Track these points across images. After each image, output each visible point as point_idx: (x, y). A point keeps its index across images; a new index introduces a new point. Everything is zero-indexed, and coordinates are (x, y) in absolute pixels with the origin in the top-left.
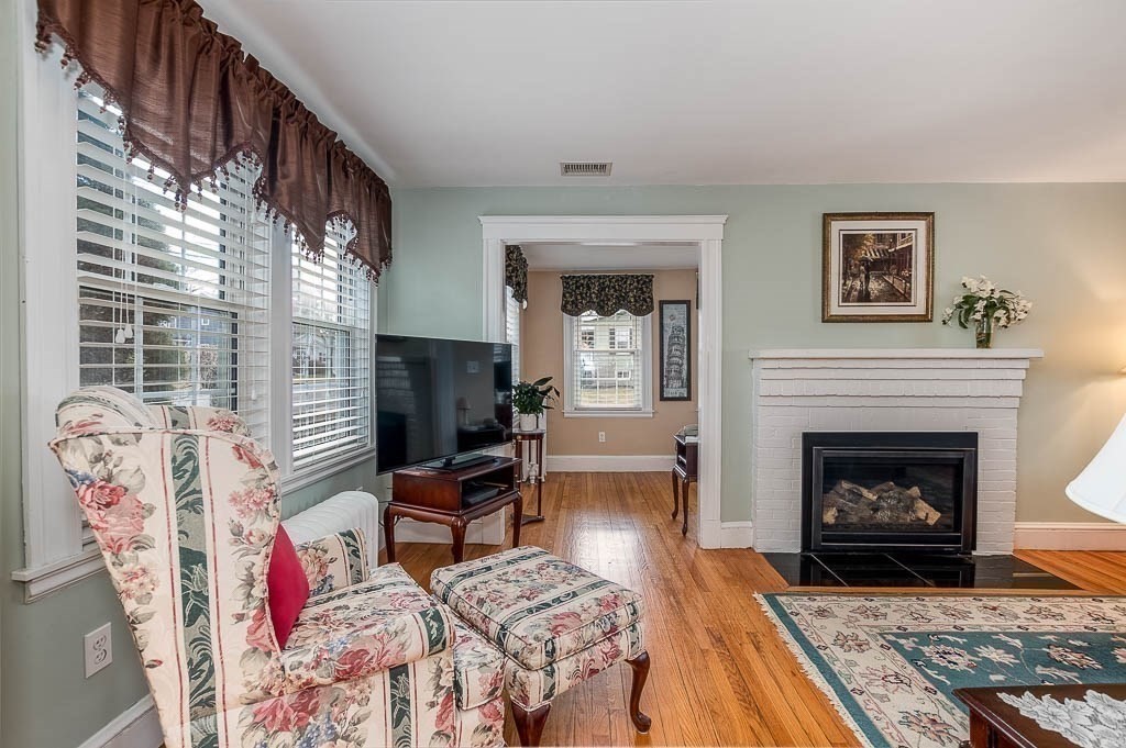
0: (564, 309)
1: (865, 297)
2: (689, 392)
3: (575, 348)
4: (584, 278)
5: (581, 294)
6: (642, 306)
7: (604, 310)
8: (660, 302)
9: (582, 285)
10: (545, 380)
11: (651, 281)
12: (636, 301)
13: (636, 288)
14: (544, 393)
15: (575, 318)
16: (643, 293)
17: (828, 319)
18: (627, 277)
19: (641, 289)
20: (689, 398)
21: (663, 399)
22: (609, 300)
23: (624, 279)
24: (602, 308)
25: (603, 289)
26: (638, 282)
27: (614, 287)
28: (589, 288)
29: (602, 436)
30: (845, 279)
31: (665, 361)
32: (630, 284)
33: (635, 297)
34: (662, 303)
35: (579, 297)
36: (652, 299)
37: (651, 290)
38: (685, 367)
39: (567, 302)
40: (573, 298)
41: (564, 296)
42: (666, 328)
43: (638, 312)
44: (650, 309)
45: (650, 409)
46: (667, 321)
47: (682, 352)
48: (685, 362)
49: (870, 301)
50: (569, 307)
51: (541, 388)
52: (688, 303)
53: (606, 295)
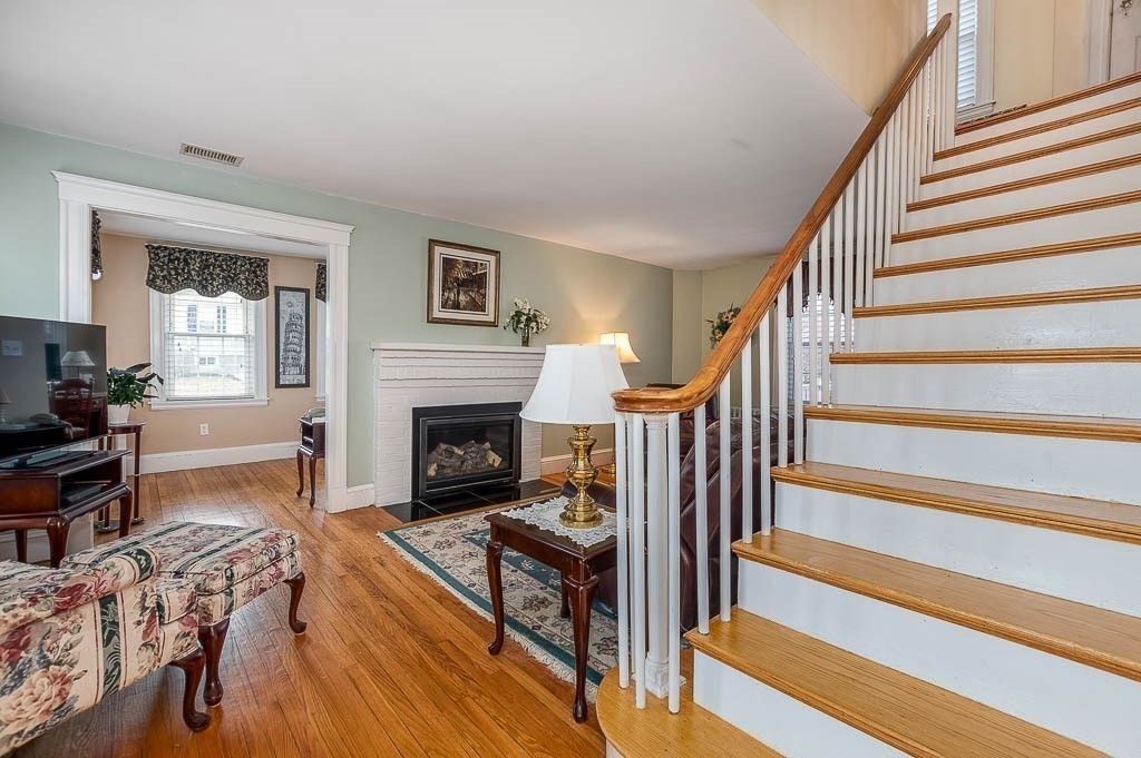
0: (151, 283)
1: (456, 306)
2: (308, 379)
3: (167, 330)
4: (180, 251)
5: (176, 269)
6: (255, 289)
7: (204, 289)
8: (276, 287)
9: (178, 259)
10: (142, 367)
11: (266, 265)
12: (248, 284)
13: (248, 270)
14: (145, 380)
15: (167, 295)
16: (257, 276)
17: (432, 320)
18: (237, 258)
19: (255, 272)
20: (307, 385)
21: (278, 385)
22: (214, 279)
23: (233, 259)
24: (205, 287)
25: (207, 267)
26: (251, 264)
27: (220, 266)
28: (187, 264)
29: (205, 428)
30: (443, 291)
31: (282, 347)
32: (241, 266)
33: (246, 279)
34: (278, 289)
35: (173, 272)
36: (267, 284)
37: (266, 274)
38: (303, 354)
39: (155, 277)
40: (165, 272)
41: (151, 268)
42: (282, 314)
43: (249, 295)
44: (264, 294)
45: (265, 397)
46: (283, 307)
47: (301, 340)
48: (303, 349)
49: (459, 309)
50: (158, 282)
51: (140, 375)
52: (307, 291)
53: (211, 274)
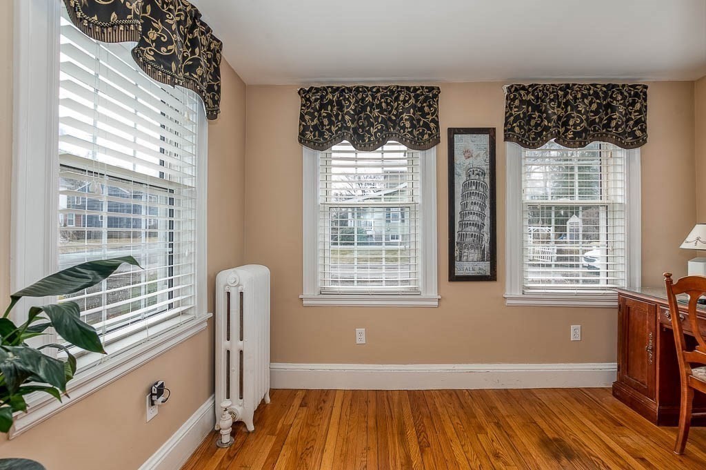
0: (302, 137)
2: (493, 268)
3: (321, 200)
4: (334, 90)
5: (329, 116)
6: (422, 134)
7: (363, 141)
8: (450, 130)
9: (331, 102)
11: (436, 96)
12: (413, 126)
13: (414, 106)
15: (320, 154)
16: (424, 115)
18: (400, 89)
19: (421, 109)
20: (492, 277)
21: (453, 278)
22: (371, 125)
23: (393, 93)
24: (361, 138)
25: (364, 109)
26: (416, 97)
27: (379, 106)
28: (341, 107)
29: (361, 336)
31: (457, 219)
32: (405, 102)
33: (411, 119)
34: (452, 132)
35: (326, 122)
36: (437, 123)
37: (436, 110)
38: (487, 229)
39: (307, 128)
40: (316, 121)
41: (302, 118)
42: (457, 170)
43: (417, 143)
44: (434, 140)
45: (434, 294)
46: (459, 159)
47: (482, 207)
48: (487, 221)
50: (309, 135)
52: (491, 132)
53: (368, 118)
